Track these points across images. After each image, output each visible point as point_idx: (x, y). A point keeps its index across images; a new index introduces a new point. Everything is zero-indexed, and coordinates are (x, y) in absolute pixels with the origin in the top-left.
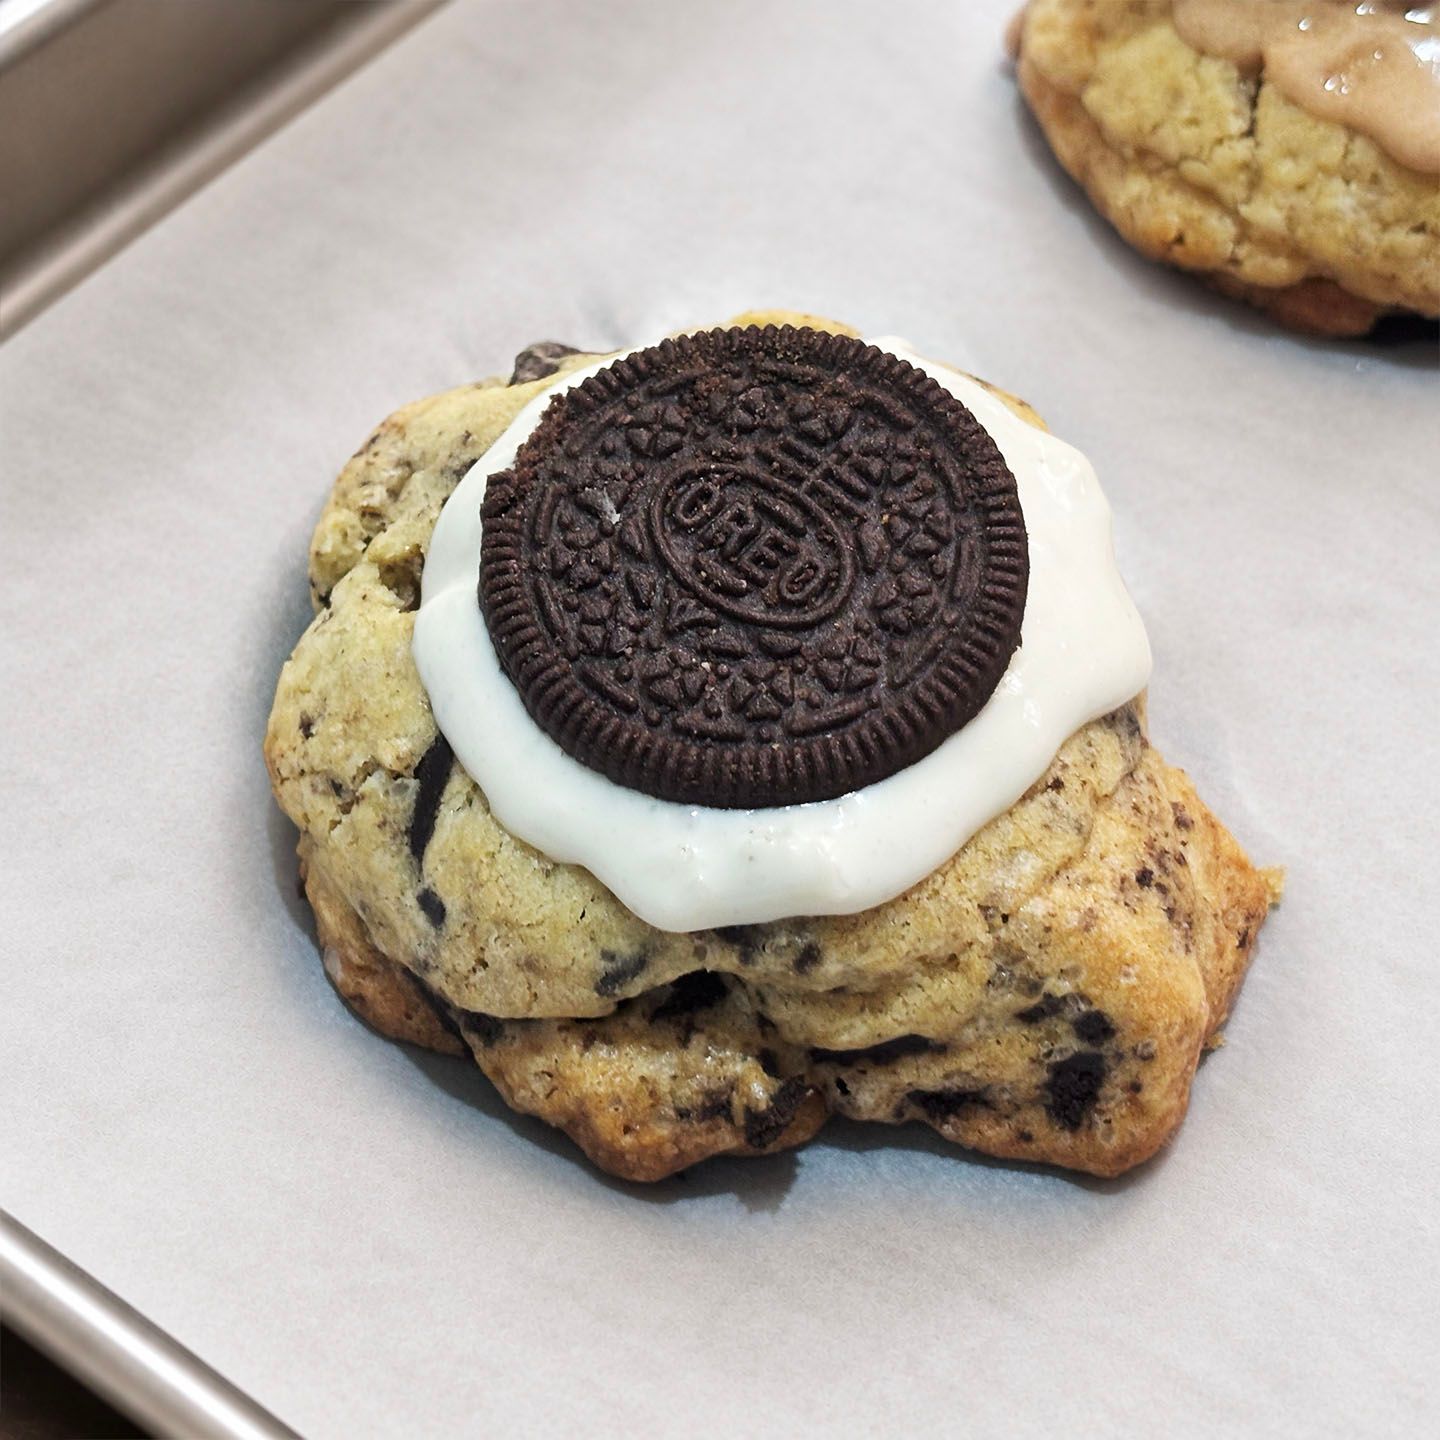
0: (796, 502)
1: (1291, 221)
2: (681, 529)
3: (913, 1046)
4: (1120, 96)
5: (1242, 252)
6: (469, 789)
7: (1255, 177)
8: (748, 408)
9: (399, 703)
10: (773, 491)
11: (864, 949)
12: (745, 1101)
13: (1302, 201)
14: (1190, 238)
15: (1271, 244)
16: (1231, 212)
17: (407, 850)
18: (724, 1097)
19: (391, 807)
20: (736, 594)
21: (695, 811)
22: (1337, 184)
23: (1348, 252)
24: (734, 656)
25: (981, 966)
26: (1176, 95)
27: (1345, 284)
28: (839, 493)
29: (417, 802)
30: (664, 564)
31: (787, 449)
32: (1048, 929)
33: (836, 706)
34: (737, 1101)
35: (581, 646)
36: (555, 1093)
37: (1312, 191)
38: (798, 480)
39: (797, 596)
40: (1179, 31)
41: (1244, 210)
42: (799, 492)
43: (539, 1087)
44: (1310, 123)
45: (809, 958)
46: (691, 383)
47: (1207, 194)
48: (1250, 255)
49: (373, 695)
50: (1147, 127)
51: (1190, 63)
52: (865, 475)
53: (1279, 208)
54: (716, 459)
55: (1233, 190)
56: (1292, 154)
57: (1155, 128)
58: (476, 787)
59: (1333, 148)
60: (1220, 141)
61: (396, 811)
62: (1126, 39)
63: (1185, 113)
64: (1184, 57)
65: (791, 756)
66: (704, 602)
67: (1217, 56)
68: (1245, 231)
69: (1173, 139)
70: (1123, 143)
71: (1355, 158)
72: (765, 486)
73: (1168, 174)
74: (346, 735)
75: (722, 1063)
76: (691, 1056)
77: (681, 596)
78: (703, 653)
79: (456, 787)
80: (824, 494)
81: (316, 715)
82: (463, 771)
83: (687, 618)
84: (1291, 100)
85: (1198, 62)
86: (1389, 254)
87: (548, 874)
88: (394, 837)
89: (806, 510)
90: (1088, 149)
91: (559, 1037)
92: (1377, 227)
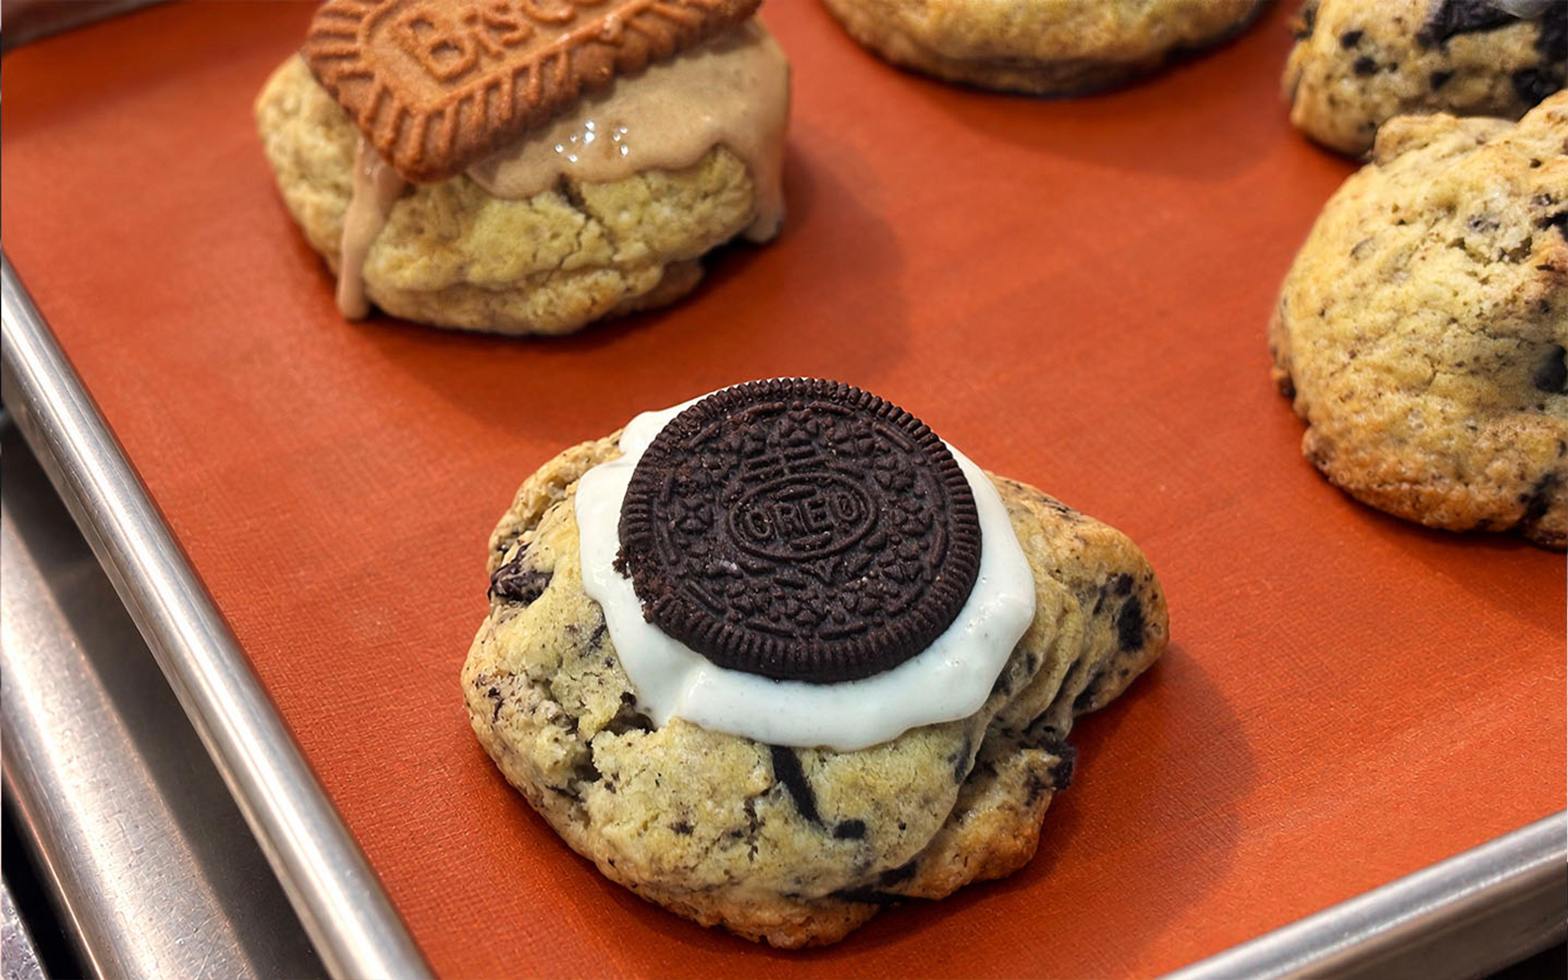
0: (792, 482)
1: (648, 242)
2: (768, 540)
3: (1076, 666)
4: (497, 258)
5: (631, 281)
6: (816, 754)
7: (610, 237)
8: (713, 467)
9: (731, 757)
10: (777, 488)
11: (1042, 637)
12: (1046, 768)
13: (648, 229)
14: (597, 296)
15: (641, 265)
16: (610, 265)
17: (806, 822)
18: (1033, 779)
19: (782, 808)
20: (828, 541)
21: (937, 644)
22: (655, 206)
23: (685, 235)
24: (867, 565)
25: (1074, 602)
26: (532, 230)
27: (681, 258)
28: (803, 461)
29: (791, 791)
30: (784, 562)
31: (754, 467)
32: (1078, 558)
33: (935, 540)
34: (1041, 773)
35: (808, 627)
36: (969, 860)
37: (646, 218)
38: (780, 473)
39: (854, 514)
40: (503, 198)
41: (618, 258)
42: (788, 476)
43: (957, 867)
44: (619, 185)
45: (1031, 660)
46: (674, 482)
47: (586, 268)
48: (637, 280)
49: (710, 770)
50: (529, 259)
51: (527, 207)
52: (799, 443)
53: (637, 241)
54: (736, 500)
55: (604, 253)
56: (624, 208)
57: (534, 256)
58: (819, 749)
59: (640, 189)
60: (579, 234)
61: (785, 808)
62: (470, 228)
63: (547, 235)
64: (520, 210)
65: (951, 574)
66: (826, 557)
67: (538, 193)
68: (622, 269)
69: (549, 255)
70: (514, 282)
71: (654, 186)
72: (770, 490)
73: (556, 275)
74: (719, 804)
75: (1016, 766)
76: (1003, 777)
77: (814, 564)
78: (855, 576)
79: (808, 761)
80: (799, 467)
81: (683, 818)
82: (804, 749)
83: (829, 570)
84: (601, 181)
85: (530, 204)
86: (701, 221)
87: (895, 748)
88: (795, 822)
89: (802, 481)
90: (487, 304)
91: (948, 831)
92: (686, 212)
